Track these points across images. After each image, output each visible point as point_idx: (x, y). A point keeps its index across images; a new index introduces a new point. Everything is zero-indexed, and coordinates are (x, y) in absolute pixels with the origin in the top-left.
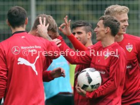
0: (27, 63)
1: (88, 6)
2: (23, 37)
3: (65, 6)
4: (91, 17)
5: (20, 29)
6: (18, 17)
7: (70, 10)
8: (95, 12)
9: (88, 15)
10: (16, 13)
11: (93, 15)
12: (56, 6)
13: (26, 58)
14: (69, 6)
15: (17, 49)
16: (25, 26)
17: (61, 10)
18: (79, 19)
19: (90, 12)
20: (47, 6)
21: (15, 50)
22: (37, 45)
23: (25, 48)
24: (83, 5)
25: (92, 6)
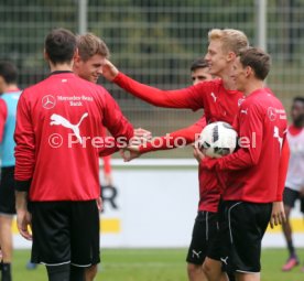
0: (66, 124)
1: (171, 30)
2: (64, 81)
3: (134, 30)
4: (176, 48)
5: (64, 67)
6: (62, 47)
7: (142, 36)
8: (183, 41)
9: (171, 45)
10: (59, 40)
11: (179, 45)
12: (119, 30)
13: (64, 115)
14: (141, 30)
15: (50, 99)
16: (72, 62)
17: (127, 36)
18: (157, 51)
19: (175, 41)
20: (105, 30)
21: (47, 102)
22: (87, 96)
23: (65, 98)
24: (164, 29)
25: (179, 30)
